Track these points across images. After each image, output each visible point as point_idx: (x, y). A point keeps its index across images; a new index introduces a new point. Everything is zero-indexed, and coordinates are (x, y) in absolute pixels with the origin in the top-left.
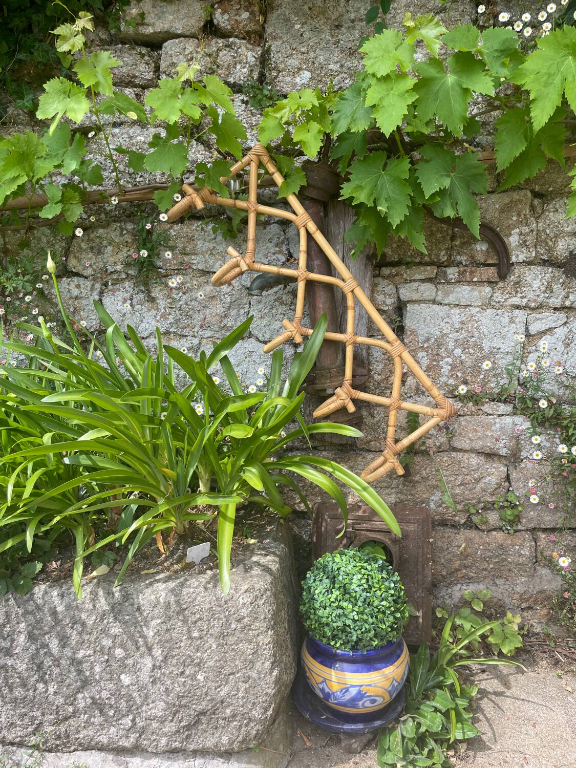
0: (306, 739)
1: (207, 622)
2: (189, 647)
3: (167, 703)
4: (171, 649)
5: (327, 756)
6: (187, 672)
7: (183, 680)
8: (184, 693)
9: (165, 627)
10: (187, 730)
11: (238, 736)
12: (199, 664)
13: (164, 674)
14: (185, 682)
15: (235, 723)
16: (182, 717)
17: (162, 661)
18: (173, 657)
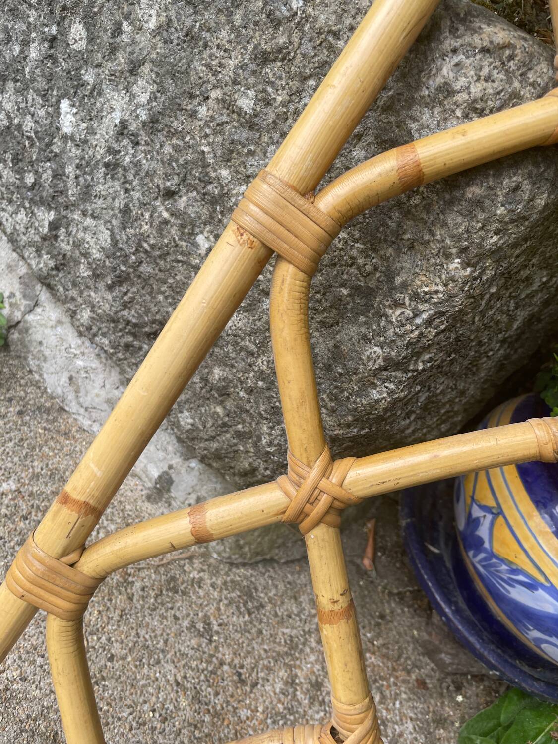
0: (369, 551)
1: (295, 84)
2: (215, 133)
3: (115, 242)
4: (174, 107)
5: (382, 616)
6: (182, 202)
7: (166, 215)
8: (152, 246)
9: (189, 22)
10: (135, 336)
11: (212, 439)
12: (214, 201)
13: (137, 165)
14: (166, 222)
15: (219, 409)
16: (132, 300)
17: (144, 123)
18: (171, 134)
